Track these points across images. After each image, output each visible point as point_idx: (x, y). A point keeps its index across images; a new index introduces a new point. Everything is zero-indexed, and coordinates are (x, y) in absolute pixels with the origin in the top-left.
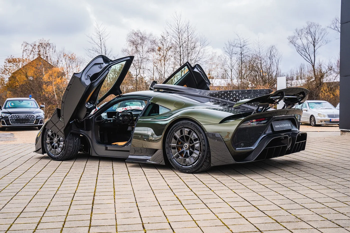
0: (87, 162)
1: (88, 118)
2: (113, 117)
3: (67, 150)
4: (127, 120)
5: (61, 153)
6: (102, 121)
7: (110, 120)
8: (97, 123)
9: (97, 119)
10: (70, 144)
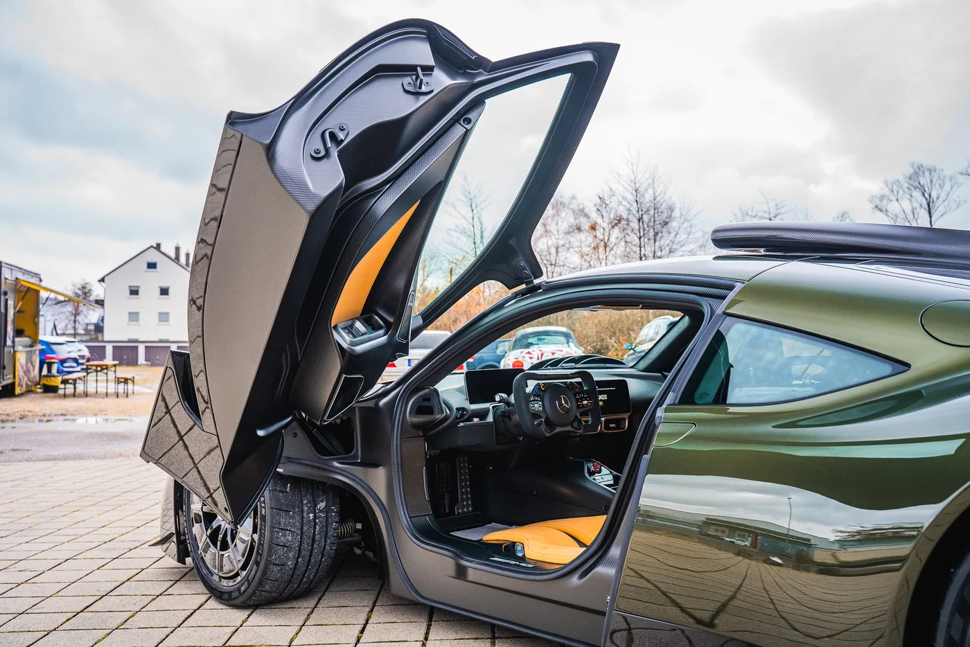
0: (372, 611)
1: (371, 404)
2: (497, 398)
3: (268, 562)
4: (568, 411)
5: (244, 573)
6: (439, 417)
7: (482, 414)
8: (416, 426)
9: (420, 410)
10: (284, 536)
